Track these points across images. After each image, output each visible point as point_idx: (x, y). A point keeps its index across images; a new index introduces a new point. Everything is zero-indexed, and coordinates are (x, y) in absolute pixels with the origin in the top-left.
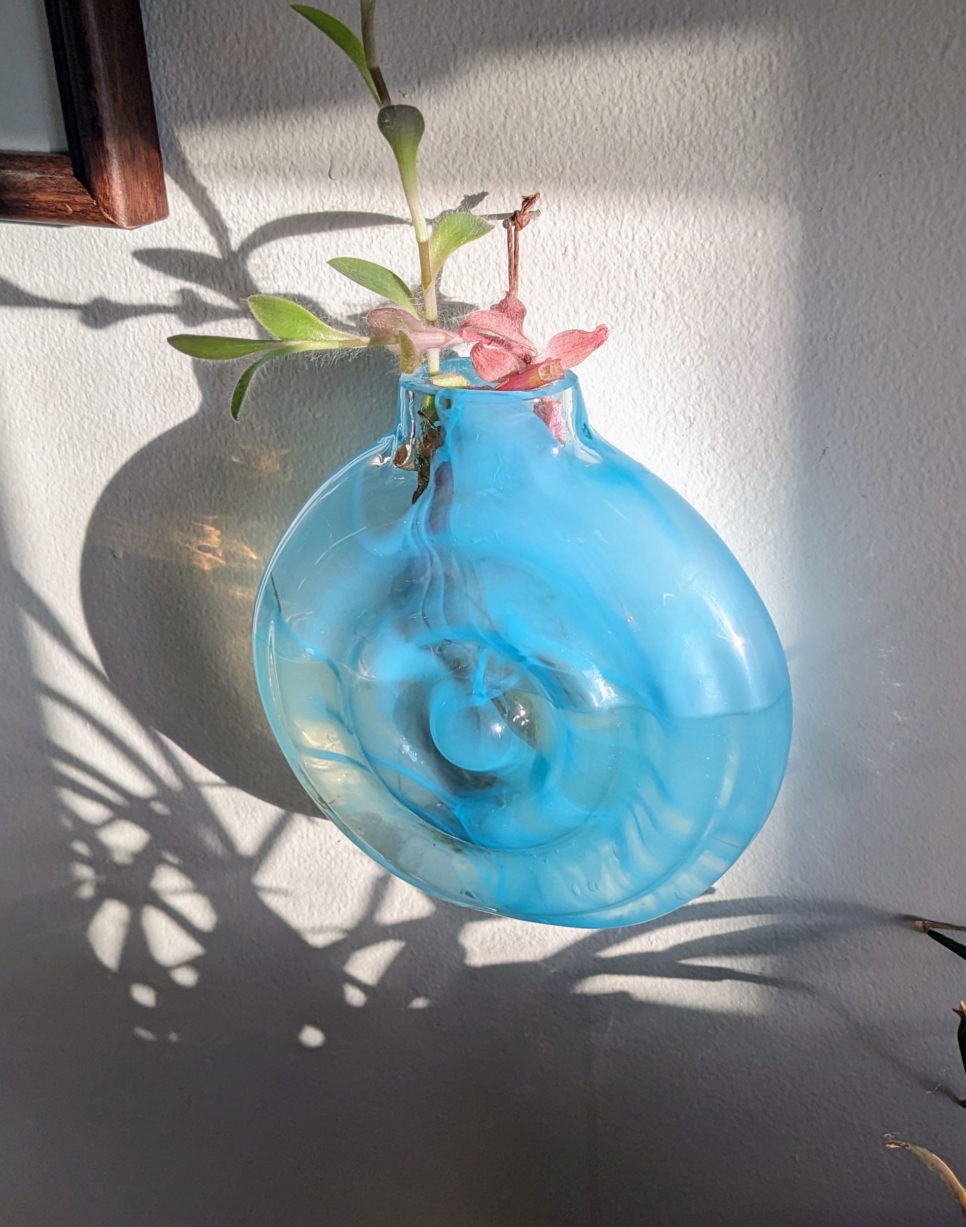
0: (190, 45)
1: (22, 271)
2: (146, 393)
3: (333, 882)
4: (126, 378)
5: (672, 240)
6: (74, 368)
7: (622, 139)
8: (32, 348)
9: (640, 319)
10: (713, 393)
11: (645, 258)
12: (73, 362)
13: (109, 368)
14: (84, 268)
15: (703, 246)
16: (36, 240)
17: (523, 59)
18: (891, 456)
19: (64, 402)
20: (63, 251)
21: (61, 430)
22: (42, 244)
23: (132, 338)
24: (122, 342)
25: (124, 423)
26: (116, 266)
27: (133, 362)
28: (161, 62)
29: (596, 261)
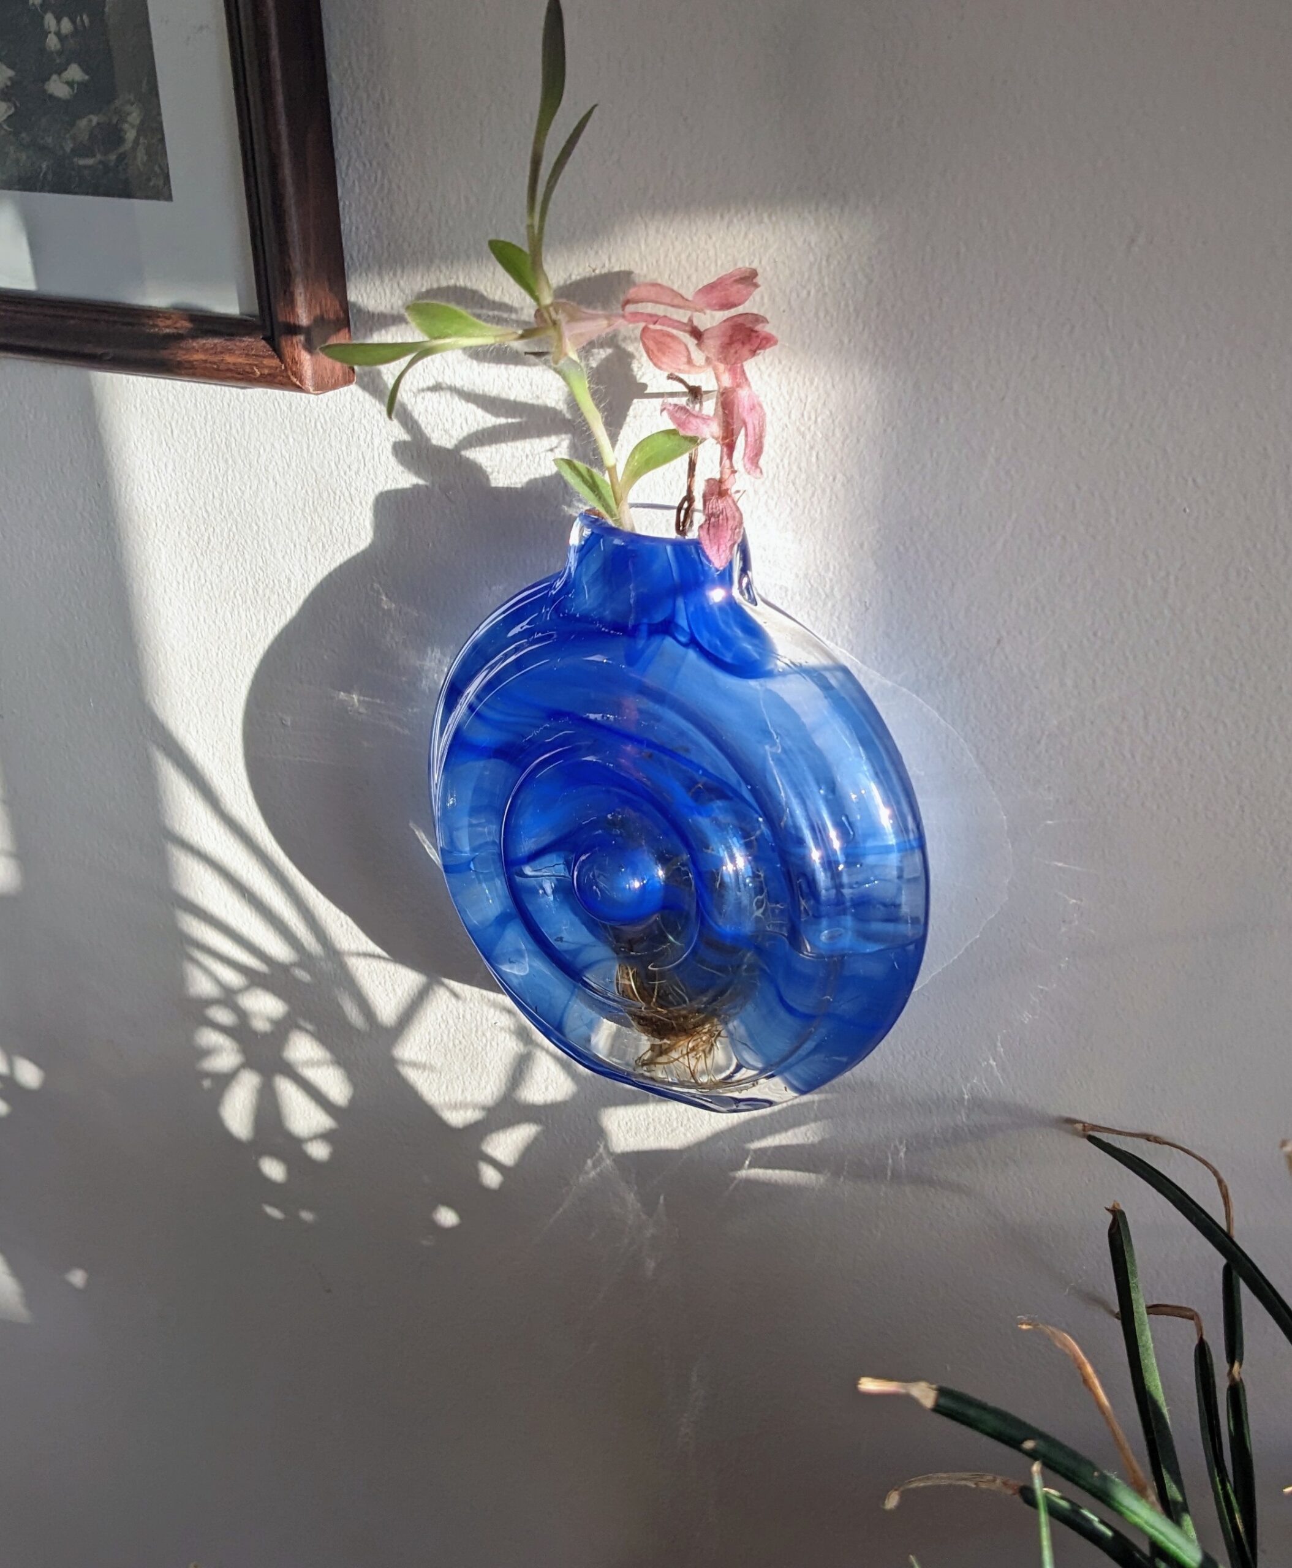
0: (384, 212)
1: (204, 431)
2: (322, 560)
3: (488, 1065)
4: (303, 544)
5: (854, 424)
6: (252, 531)
7: (808, 321)
8: (209, 509)
9: (819, 502)
10: (890, 579)
11: (827, 440)
12: (250, 526)
13: (287, 532)
14: (266, 430)
15: (885, 431)
16: (219, 401)
17: (714, 238)
18: (1065, 646)
19: (239, 565)
20: (247, 413)
21: (235, 593)
22: (225, 404)
23: (311, 503)
24: (302, 506)
25: (299, 588)
26: (299, 430)
27: (310, 528)
28: (354, 229)
29: (778, 442)
